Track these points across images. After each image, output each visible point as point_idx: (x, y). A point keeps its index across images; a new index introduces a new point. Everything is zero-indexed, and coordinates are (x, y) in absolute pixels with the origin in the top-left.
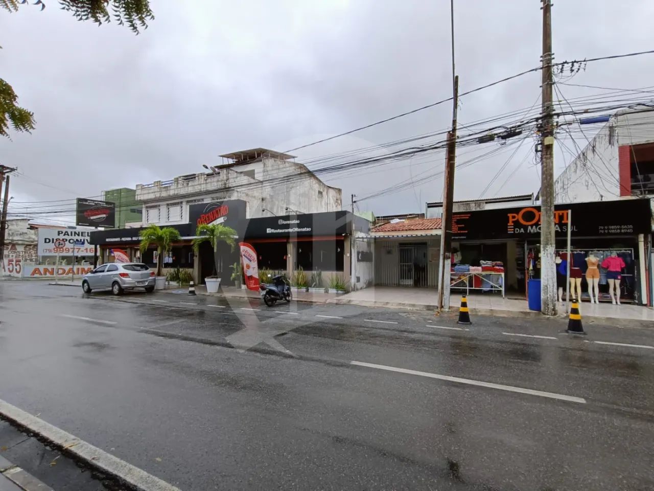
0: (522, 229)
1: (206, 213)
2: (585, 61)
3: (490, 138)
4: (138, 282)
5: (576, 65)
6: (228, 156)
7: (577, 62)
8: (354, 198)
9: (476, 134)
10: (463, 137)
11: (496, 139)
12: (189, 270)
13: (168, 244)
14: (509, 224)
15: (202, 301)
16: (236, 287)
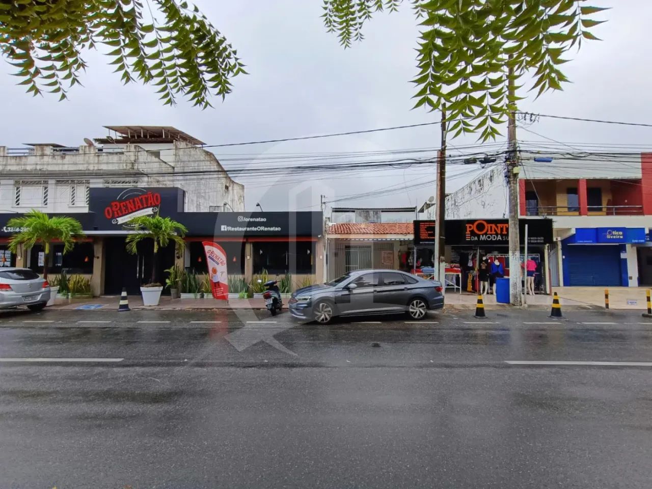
0: (476, 237)
1: (121, 200)
2: (538, 115)
3: (474, 161)
4: (26, 297)
5: (533, 117)
6: (116, 129)
7: (534, 115)
8: (323, 199)
9: (465, 155)
10: (454, 156)
11: (478, 162)
12: (86, 277)
13: (68, 241)
14: (467, 233)
15: (138, 316)
16: (172, 297)
